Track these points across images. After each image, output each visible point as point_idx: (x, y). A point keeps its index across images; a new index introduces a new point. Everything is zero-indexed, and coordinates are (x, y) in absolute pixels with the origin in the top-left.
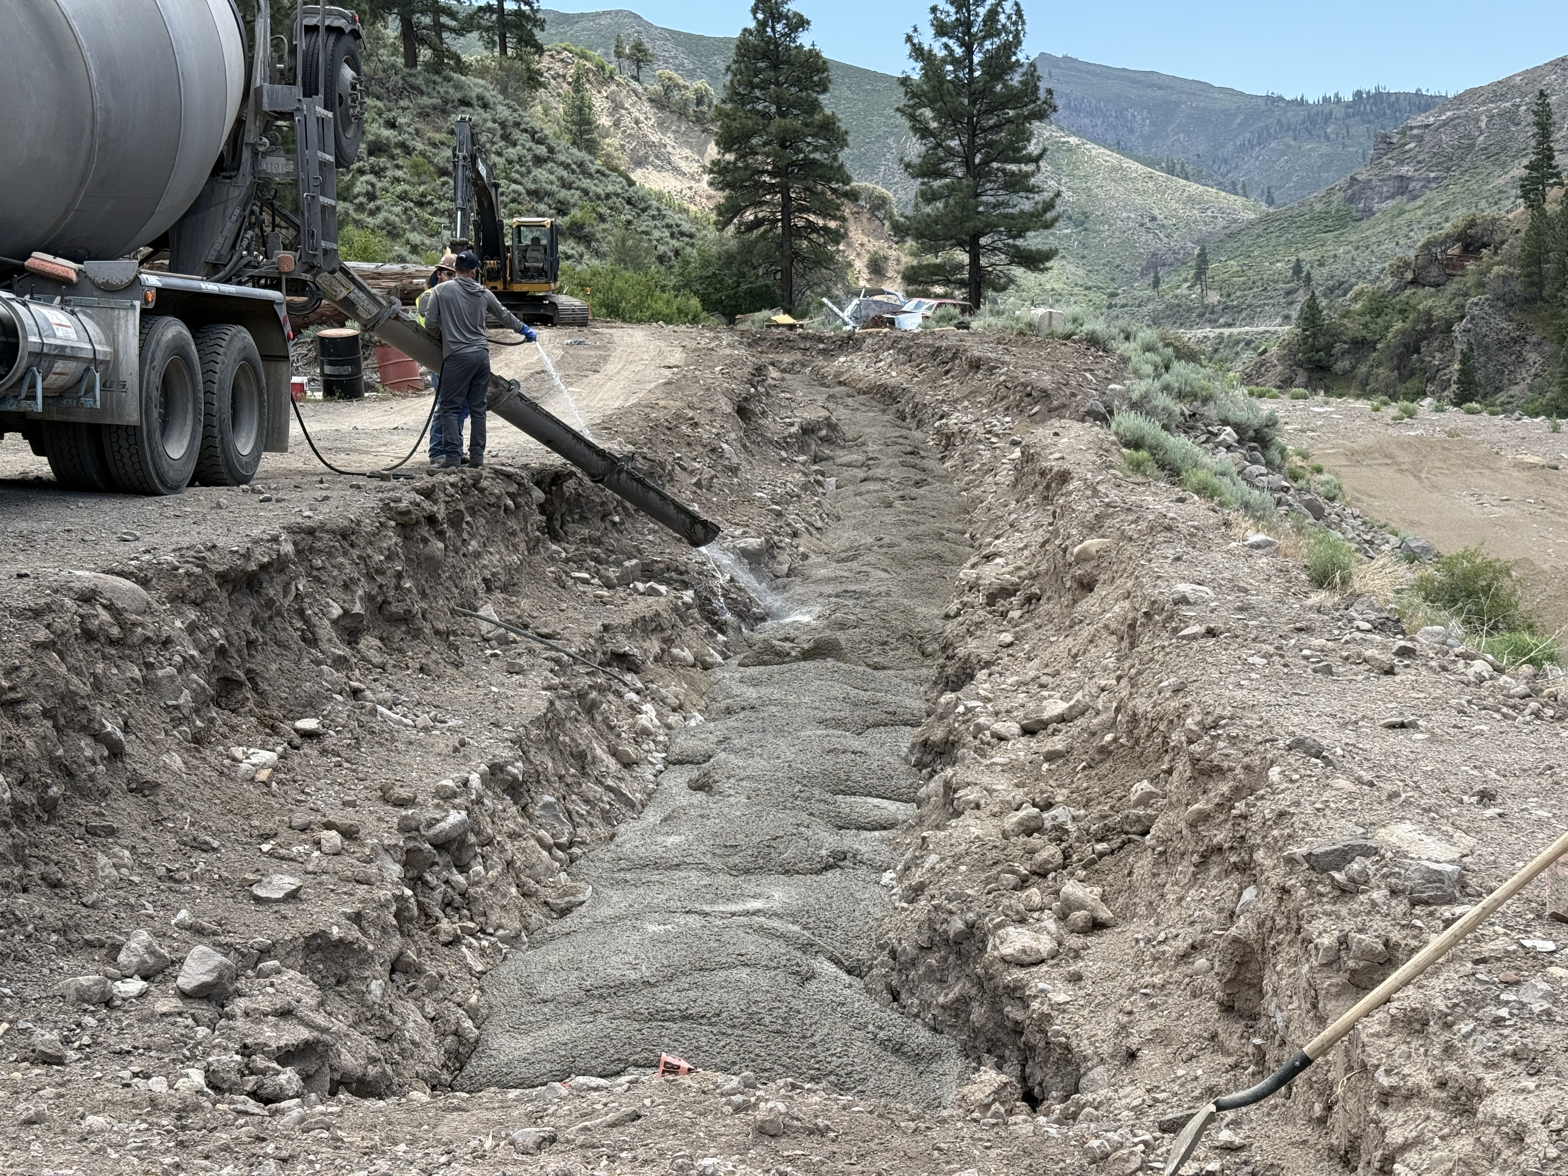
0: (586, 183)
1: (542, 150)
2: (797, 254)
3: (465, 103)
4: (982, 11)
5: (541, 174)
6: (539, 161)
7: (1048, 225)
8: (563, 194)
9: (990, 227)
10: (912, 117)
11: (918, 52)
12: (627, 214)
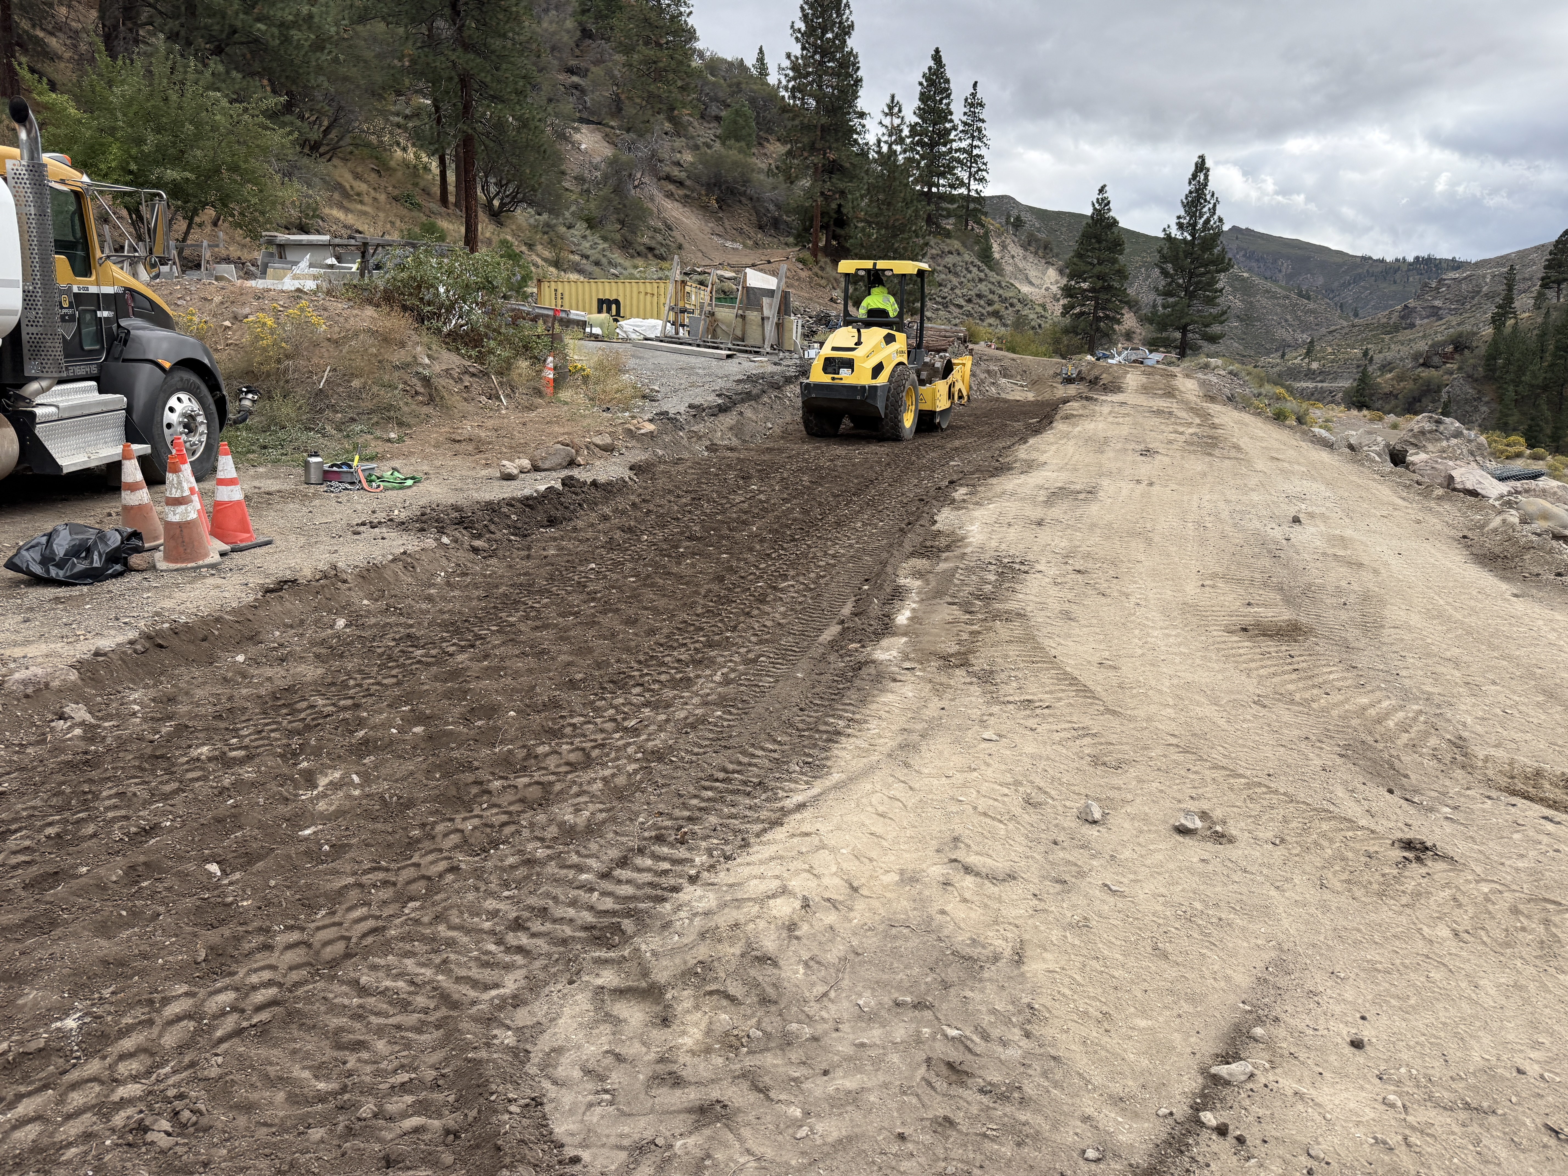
0: (1001, 292)
1: (982, 275)
2: (1098, 329)
3: (950, 253)
4: (1201, 221)
5: (983, 287)
6: (981, 280)
7: (1222, 323)
8: (991, 296)
9: (1193, 322)
10: (1162, 268)
11: (1169, 237)
12: (1019, 306)
